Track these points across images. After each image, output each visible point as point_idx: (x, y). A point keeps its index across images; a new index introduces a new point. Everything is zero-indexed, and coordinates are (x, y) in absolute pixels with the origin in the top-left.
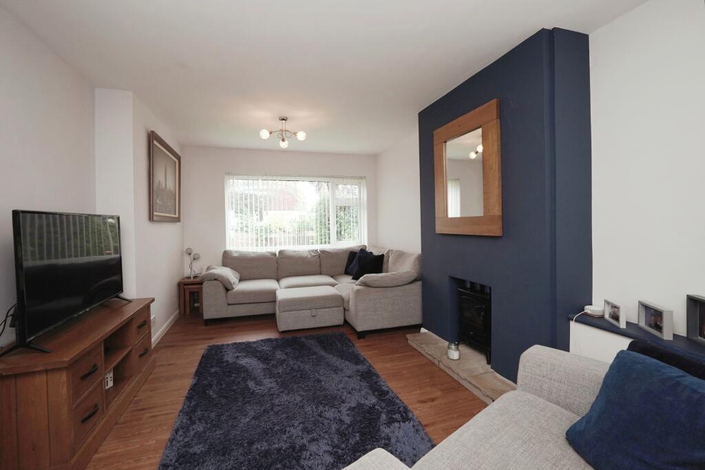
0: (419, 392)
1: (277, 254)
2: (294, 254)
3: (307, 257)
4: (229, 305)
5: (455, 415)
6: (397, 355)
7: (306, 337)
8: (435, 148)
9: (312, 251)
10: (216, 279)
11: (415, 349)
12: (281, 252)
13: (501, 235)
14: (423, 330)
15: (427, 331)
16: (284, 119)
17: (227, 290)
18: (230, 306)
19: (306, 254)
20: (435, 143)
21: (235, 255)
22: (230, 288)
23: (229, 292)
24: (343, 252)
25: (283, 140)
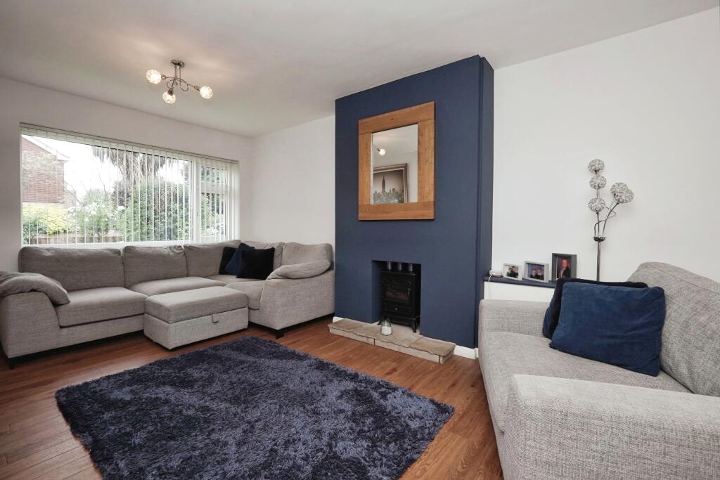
0: (378, 367)
1: (122, 252)
2: (150, 251)
3: (169, 254)
4: (62, 327)
5: (421, 375)
6: (330, 345)
7: (212, 349)
8: (360, 137)
9: (175, 247)
10: (33, 290)
11: (340, 336)
12: (127, 249)
13: (432, 218)
14: (336, 319)
15: (341, 319)
16: (179, 64)
17: (56, 305)
18: (65, 331)
19: (167, 252)
20: (360, 133)
21: (49, 254)
22: (63, 301)
23: (62, 309)
24: (215, 248)
25: (171, 93)
